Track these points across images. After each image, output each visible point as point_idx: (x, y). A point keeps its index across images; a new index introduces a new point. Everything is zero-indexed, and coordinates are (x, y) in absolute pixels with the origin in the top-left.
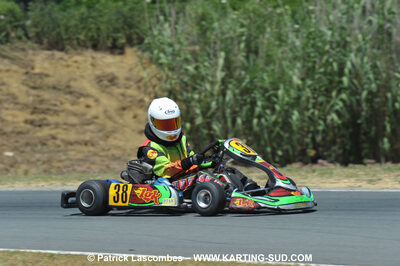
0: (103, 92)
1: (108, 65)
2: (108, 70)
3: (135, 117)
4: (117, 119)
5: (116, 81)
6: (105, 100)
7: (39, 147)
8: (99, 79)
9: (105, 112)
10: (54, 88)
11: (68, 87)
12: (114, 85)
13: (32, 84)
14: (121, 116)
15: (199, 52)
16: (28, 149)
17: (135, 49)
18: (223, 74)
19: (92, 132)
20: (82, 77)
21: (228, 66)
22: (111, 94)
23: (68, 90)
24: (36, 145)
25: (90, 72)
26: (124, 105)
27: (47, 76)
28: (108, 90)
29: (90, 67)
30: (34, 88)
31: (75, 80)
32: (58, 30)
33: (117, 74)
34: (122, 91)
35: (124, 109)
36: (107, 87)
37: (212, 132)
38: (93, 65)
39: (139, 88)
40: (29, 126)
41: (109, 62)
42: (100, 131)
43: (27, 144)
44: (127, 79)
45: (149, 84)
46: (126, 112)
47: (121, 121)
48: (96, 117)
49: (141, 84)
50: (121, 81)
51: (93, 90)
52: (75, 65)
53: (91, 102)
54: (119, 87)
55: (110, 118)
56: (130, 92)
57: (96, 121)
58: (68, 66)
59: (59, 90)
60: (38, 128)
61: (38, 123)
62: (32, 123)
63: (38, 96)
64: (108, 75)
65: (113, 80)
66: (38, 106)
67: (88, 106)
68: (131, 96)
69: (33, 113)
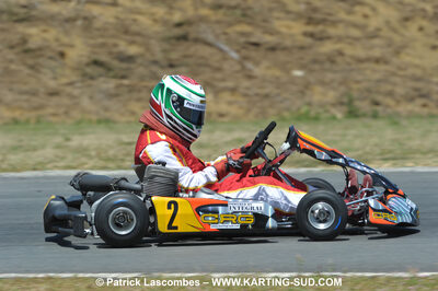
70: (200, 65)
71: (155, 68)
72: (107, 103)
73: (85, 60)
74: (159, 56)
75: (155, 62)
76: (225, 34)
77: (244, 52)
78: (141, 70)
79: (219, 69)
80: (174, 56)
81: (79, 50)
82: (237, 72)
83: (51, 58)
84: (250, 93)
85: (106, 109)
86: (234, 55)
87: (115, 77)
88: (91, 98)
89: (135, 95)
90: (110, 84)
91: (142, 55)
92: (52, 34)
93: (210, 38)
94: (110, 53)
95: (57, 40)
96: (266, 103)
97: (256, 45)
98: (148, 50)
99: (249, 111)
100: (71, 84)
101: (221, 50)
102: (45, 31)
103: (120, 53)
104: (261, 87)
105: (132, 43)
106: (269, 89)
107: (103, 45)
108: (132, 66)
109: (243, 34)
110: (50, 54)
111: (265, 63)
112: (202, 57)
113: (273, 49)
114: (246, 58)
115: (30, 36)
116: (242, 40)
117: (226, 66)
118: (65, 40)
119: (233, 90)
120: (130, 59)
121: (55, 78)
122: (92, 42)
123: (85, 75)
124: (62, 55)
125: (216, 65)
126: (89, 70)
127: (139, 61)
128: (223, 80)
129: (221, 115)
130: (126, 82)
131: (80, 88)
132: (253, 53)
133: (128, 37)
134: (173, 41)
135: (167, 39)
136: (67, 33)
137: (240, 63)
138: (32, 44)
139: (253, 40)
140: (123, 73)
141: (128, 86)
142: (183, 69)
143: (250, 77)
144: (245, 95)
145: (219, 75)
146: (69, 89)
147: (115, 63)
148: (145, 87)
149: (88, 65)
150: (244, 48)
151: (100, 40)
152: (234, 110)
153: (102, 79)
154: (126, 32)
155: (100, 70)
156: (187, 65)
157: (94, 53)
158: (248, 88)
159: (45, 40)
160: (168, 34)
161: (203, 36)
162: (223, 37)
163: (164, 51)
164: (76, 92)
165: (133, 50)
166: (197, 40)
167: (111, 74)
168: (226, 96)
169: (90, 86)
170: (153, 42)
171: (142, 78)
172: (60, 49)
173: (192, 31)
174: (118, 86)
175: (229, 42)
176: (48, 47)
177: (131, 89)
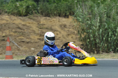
0: (62, 29)
1: (64, 21)
2: (64, 23)
3: (72, 37)
4: (66, 38)
5: (66, 26)
6: (63, 32)
7: (42, 47)
8: (61, 26)
9: (63, 36)
10: (47, 28)
11: (51, 28)
12: (65, 27)
13: (40, 27)
14: (68, 37)
15: (91, 17)
16: (39, 47)
17: (72, 16)
18: (99, 24)
19: (59, 42)
20: (56, 25)
21: (101, 22)
22: (64, 30)
23: (51, 29)
24: (41, 46)
25: (58, 23)
26: (69, 34)
27: (44, 25)
28: (64, 29)
29: (58, 22)
30: (40, 28)
31: (53, 26)
32: (48, 10)
33: (66, 24)
34: (68, 29)
35: (69, 35)
36: (63, 28)
37: (96, 42)
38: (59, 21)
39: (73, 28)
40: (39, 40)
41: (64, 20)
42: (61, 42)
43: (38, 46)
44: (70, 26)
45: (76, 27)
46: (69, 36)
47: (68, 39)
48: (60, 38)
49: (74, 27)
50: (68, 26)
51: (59, 29)
52: (53, 21)
53: (58, 33)
54: (67, 28)
55: (64, 38)
56: (70, 30)
57: (60, 39)
58: (51, 22)
59: (48, 29)
60: (42, 41)
61: (42, 39)
62: (40, 39)
63: (42, 31)
64: (64, 25)
65: (65, 26)
66: (42, 34)
67: (57, 34)
68: (71, 31)
69: (40, 36)
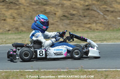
70: (92, 16)
71: (80, 17)
72: (66, 26)
73: (61, 15)
74: (81, 14)
75: (80, 16)
76: (100, 8)
77: (105, 13)
78: (76, 18)
79: (97, 17)
80: (85, 14)
81: (60, 12)
82: (102, 18)
83: (52, 15)
84: (106, 23)
85: (66, 28)
86: (102, 14)
87: (69, 20)
88: (62, 25)
89: (74, 24)
90: (68, 22)
91: (77, 14)
92: (53, 8)
93: (95, 9)
94: (68, 13)
95: (54, 10)
96: (110, 26)
97: (108, 11)
98: (78, 12)
99: (105, 28)
100: (57, 21)
101: (98, 12)
102: (51, 8)
103: (71, 13)
104: (109, 22)
105: (74, 10)
106: (111, 23)
107: (66, 11)
108: (74, 17)
109: (104, 8)
110: (52, 14)
111: (110, 16)
112: (93, 14)
113: (112, 12)
114: (105, 14)
115: (47, 9)
116: (104, 9)
117: (99, 17)
118: (56, 10)
119: (101, 23)
120: (73, 15)
121: (53, 20)
122: (63, 10)
123: (61, 19)
124: (55, 14)
125: (97, 16)
126: (62, 18)
127: (76, 15)
128: (98, 20)
129: (97, 30)
130: (72, 21)
131: (60, 23)
132: (107, 13)
133: (73, 9)
134: (85, 10)
135: (84, 10)
136: (57, 8)
137: (103, 16)
138: (47, 11)
139: (107, 9)
140: (71, 19)
141: (72, 22)
142: (88, 17)
143: (106, 19)
144: (104, 24)
145: (97, 19)
146: (56, 23)
147: (70, 16)
148: (77, 22)
149: (62, 16)
150: (104, 12)
151: (66, 10)
152: (101, 28)
153: (65, 20)
154: (73, 8)
155: (65, 18)
156: (89, 16)
157: (64, 13)
158: (105, 22)
159: (51, 10)
160: (84, 8)
161: (93, 9)
162: (99, 9)
163: (83, 13)
164: (58, 24)
165: (74, 12)
166: (92, 10)
167: (68, 19)
168: (99, 24)
169: (62, 22)
170: (80, 10)
171: (76, 20)
172: (55, 12)
173: (91, 8)
174: (70, 22)
175: (100, 10)
176: (51, 12)
177: (73, 23)
